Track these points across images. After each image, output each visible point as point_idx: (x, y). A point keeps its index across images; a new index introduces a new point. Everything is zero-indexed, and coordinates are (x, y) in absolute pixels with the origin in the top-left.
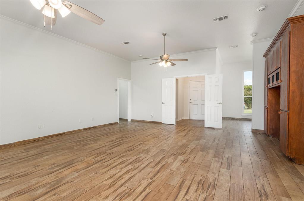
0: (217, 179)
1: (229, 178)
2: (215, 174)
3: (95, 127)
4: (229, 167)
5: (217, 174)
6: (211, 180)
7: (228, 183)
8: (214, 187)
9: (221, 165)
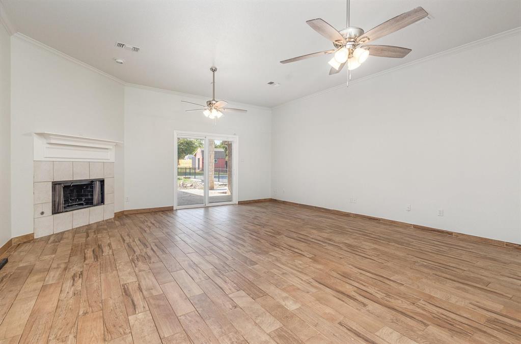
0: (134, 266)
1: (120, 274)
2: (140, 271)
3: (450, 234)
4: (124, 289)
5: (137, 272)
6: (140, 263)
7: (119, 269)
8: (133, 261)
9: (139, 284)
